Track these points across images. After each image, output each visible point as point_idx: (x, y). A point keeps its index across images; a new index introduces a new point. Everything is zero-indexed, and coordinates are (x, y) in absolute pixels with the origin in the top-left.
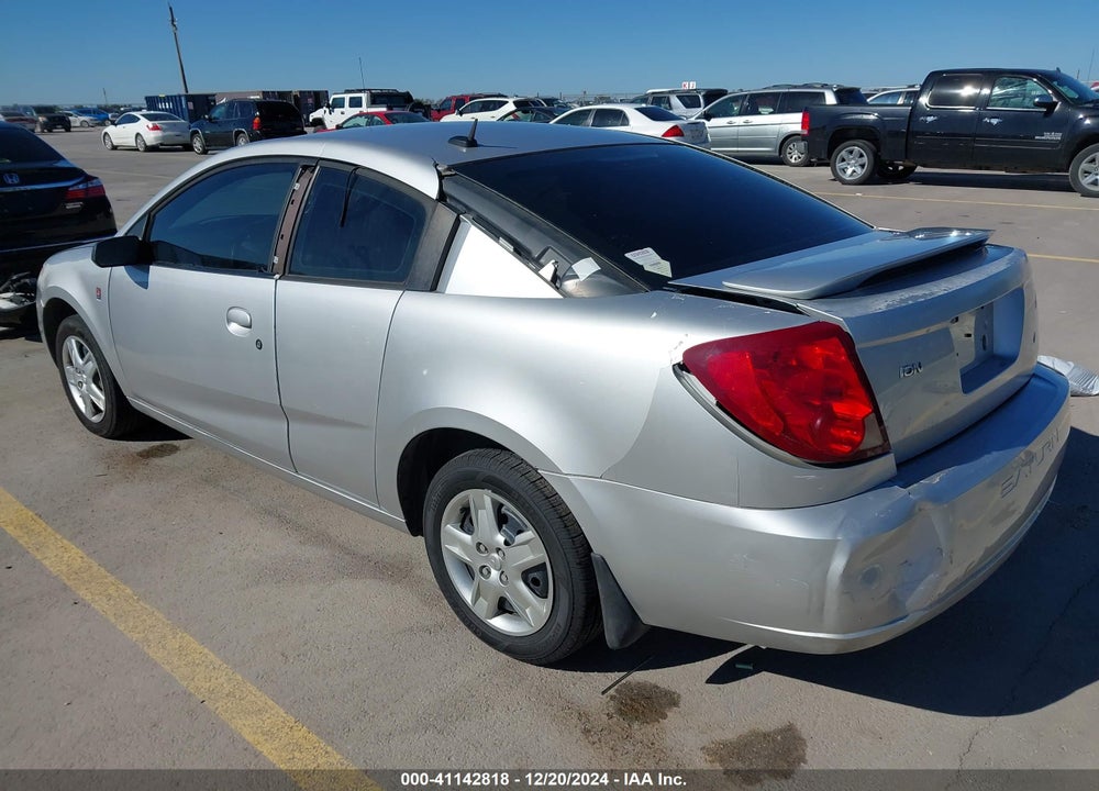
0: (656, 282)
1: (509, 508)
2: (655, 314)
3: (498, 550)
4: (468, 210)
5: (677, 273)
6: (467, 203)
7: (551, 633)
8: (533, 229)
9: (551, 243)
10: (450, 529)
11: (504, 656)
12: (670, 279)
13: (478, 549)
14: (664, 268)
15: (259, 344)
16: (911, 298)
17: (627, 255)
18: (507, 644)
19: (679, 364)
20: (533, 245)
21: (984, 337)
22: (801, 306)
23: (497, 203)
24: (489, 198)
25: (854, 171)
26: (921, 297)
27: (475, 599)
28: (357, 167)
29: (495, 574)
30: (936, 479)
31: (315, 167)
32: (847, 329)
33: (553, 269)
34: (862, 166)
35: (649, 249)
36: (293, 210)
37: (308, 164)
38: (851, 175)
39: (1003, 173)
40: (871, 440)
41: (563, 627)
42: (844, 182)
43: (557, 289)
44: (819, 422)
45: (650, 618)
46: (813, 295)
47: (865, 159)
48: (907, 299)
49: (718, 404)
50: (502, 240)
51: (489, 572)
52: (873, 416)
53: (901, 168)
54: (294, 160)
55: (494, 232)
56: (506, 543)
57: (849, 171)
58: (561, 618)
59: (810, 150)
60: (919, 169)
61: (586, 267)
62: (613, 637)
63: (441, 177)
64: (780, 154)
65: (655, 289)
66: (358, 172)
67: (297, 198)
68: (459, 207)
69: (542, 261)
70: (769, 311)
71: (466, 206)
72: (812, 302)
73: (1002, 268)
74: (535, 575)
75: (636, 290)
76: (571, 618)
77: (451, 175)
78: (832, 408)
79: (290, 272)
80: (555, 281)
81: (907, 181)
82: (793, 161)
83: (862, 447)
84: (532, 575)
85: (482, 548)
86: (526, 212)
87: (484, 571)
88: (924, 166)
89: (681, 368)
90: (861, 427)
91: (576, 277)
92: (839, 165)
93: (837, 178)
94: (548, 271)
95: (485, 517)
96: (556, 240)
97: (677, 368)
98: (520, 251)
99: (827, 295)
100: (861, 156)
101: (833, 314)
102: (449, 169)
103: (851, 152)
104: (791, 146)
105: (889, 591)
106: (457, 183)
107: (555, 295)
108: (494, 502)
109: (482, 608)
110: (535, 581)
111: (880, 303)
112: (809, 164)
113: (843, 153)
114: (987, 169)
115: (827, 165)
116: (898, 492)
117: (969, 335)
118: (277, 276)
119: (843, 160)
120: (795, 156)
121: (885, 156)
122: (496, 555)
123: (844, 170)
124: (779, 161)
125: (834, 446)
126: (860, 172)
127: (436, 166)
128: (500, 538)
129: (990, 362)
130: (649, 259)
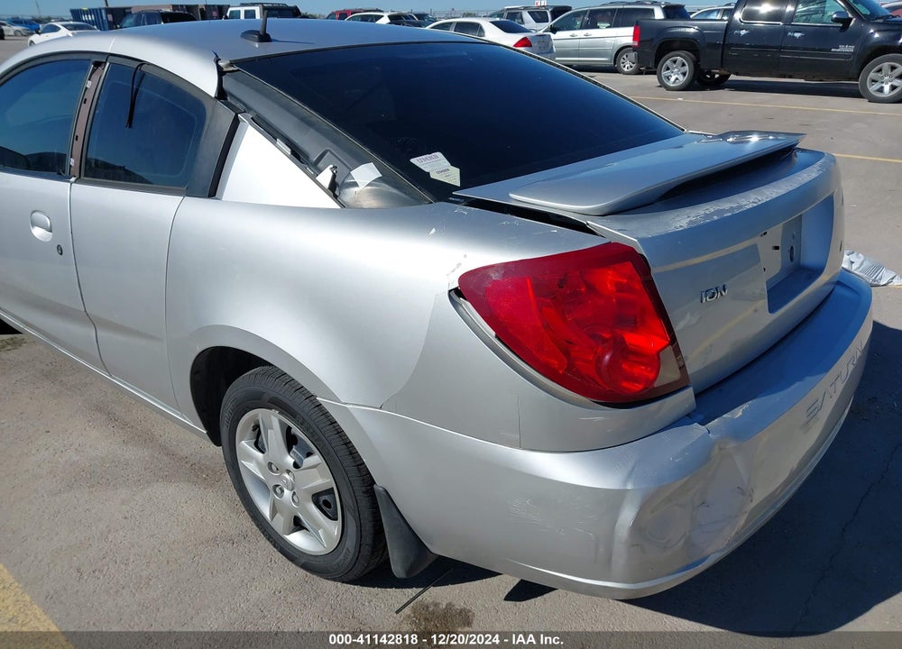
0: (441, 192)
1: (296, 430)
2: (434, 230)
3: (288, 472)
4: (248, 109)
5: (467, 181)
6: (246, 101)
7: (341, 557)
8: (312, 130)
9: (329, 145)
10: (245, 445)
11: (302, 572)
12: (456, 188)
13: (271, 469)
14: (452, 176)
15: (60, 250)
16: (717, 212)
17: (414, 161)
18: (303, 561)
19: (456, 290)
20: (312, 148)
21: (792, 248)
22: (592, 224)
23: (276, 101)
24: (267, 95)
25: (677, 79)
26: (727, 211)
27: (273, 515)
28: (142, 63)
29: (287, 493)
30: (738, 412)
31: (105, 63)
32: (641, 250)
33: (331, 174)
34: (684, 74)
35: (439, 155)
36: (85, 108)
37: (98, 60)
38: (674, 82)
39: (803, 81)
40: (668, 374)
41: (352, 553)
42: (668, 88)
43: (335, 197)
44: (607, 357)
45: (437, 548)
46: (606, 211)
47: (687, 68)
48: (712, 214)
49: (497, 337)
50: (279, 142)
51: (283, 491)
52: (669, 349)
53: (717, 76)
54: (86, 57)
55: (272, 133)
56: (296, 466)
57: (673, 79)
58: (351, 543)
59: (639, 60)
60: (733, 77)
61: (366, 174)
62: (399, 569)
63: (221, 73)
64: (615, 63)
65: (440, 200)
66: (144, 68)
67: (89, 96)
68: (239, 105)
69: (320, 165)
70: (555, 229)
71: (245, 105)
72: (604, 219)
73: (814, 175)
74: (326, 497)
75: (419, 201)
76: (360, 545)
77: (233, 71)
78: (623, 342)
79: (86, 176)
80: (334, 189)
81: (723, 88)
82: (625, 69)
83: (656, 384)
84: (323, 498)
85: (273, 467)
86: (306, 111)
87: (278, 489)
88: (737, 74)
89: (457, 293)
90: (655, 363)
91: (355, 184)
92: (665, 73)
93: (663, 85)
94: (326, 177)
95: (274, 437)
96: (335, 142)
97: (453, 294)
98: (298, 155)
99: (623, 210)
100: (683, 65)
101: (627, 233)
102: (231, 64)
103: (675, 62)
104: (625, 56)
105: (684, 536)
106: (237, 80)
107: (333, 204)
108: (281, 423)
109: (279, 524)
110: (327, 503)
111: (681, 219)
112: (639, 72)
113: (668, 62)
114: (790, 77)
115: (654, 73)
116: (697, 430)
117: (777, 248)
118: (73, 179)
119: (668, 69)
120: (627, 64)
121: (704, 66)
122: (287, 476)
123: (668, 78)
124: (613, 69)
125: (625, 384)
126: (682, 79)
127: (217, 61)
128: (290, 460)
129: (798, 273)
130: (437, 166)
